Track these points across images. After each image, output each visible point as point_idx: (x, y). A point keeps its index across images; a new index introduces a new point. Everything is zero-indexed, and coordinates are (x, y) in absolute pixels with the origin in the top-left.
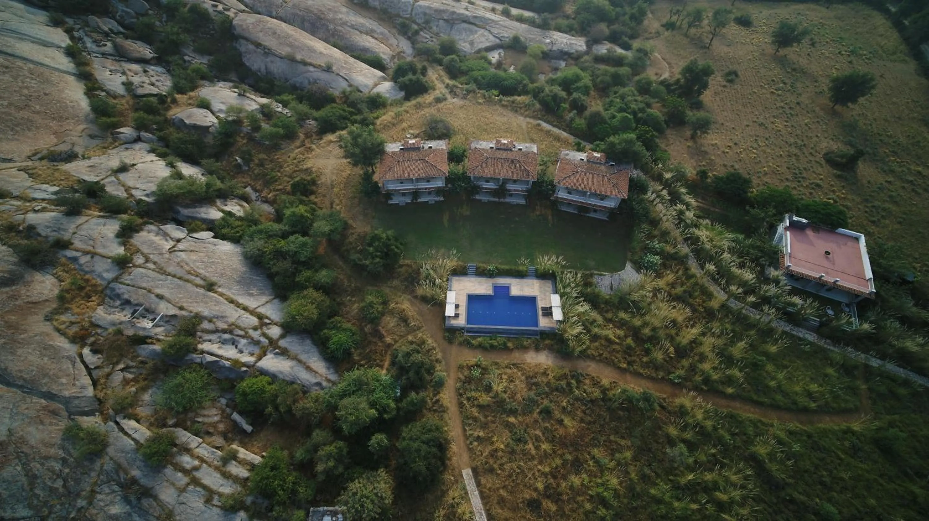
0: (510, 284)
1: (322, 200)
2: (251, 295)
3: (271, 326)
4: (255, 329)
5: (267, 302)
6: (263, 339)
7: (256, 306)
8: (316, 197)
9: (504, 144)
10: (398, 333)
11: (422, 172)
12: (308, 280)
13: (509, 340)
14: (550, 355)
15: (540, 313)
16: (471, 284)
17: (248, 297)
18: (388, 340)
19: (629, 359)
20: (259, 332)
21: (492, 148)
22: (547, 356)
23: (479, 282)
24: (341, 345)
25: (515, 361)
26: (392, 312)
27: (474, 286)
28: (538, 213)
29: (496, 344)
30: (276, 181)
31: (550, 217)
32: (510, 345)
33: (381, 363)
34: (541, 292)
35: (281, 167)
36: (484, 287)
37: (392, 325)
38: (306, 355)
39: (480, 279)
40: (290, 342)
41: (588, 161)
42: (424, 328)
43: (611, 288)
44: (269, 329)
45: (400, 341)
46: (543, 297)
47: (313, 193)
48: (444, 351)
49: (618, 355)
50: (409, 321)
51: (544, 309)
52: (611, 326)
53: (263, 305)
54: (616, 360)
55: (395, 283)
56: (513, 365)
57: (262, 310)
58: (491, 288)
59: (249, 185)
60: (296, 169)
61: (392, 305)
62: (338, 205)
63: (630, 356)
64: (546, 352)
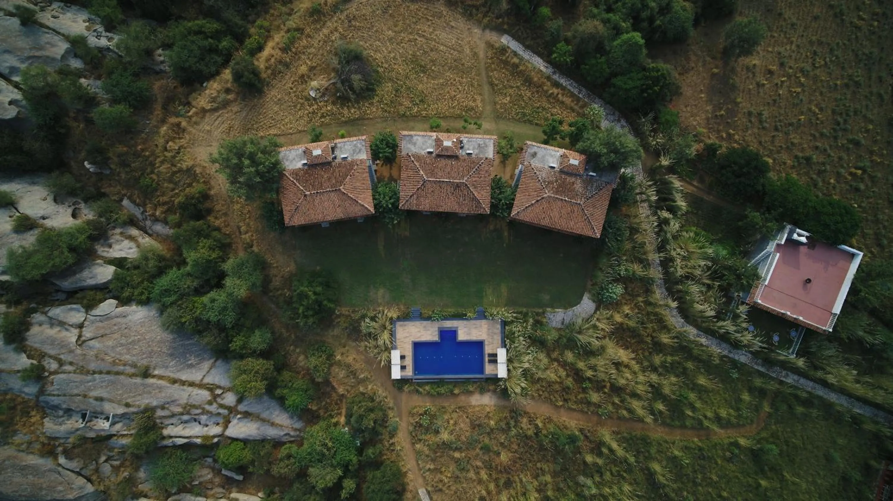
0: (457, 327)
1: (225, 221)
2: (191, 366)
3: (224, 395)
4: (210, 403)
5: (211, 369)
6: (221, 411)
7: (201, 377)
8: (216, 218)
9: (447, 148)
10: (349, 384)
11: (339, 210)
12: (243, 347)
13: (455, 386)
14: (493, 396)
15: (487, 359)
16: (417, 330)
17: (188, 370)
18: (341, 390)
19: (566, 397)
20: (215, 405)
21: (430, 153)
22: (491, 397)
23: (425, 327)
24: (297, 407)
25: (461, 404)
26: (339, 364)
27: (419, 332)
28: (492, 227)
29: (443, 392)
30: (156, 190)
31: (506, 234)
32: (456, 391)
33: (339, 411)
34: (488, 335)
35: (152, 164)
36: (429, 332)
37: (342, 376)
38: (268, 412)
39: (425, 323)
40: (248, 404)
41: (562, 171)
42: (373, 378)
43: (563, 323)
44: (223, 399)
45: (352, 392)
46: (491, 340)
47: (209, 211)
48: (395, 398)
49: (556, 395)
50: (358, 374)
51: (490, 355)
52: (556, 364)
53: (208, 372)
54: (554, 399)
55: (336, 331)
56: (459, 408)
57: (208, 380)
58: (437, 333)
59: (125, 195)
60: (174, 169)
61: (338, 357)
62: (246, 233)
63: (567, 393)
64: (489, 394)
